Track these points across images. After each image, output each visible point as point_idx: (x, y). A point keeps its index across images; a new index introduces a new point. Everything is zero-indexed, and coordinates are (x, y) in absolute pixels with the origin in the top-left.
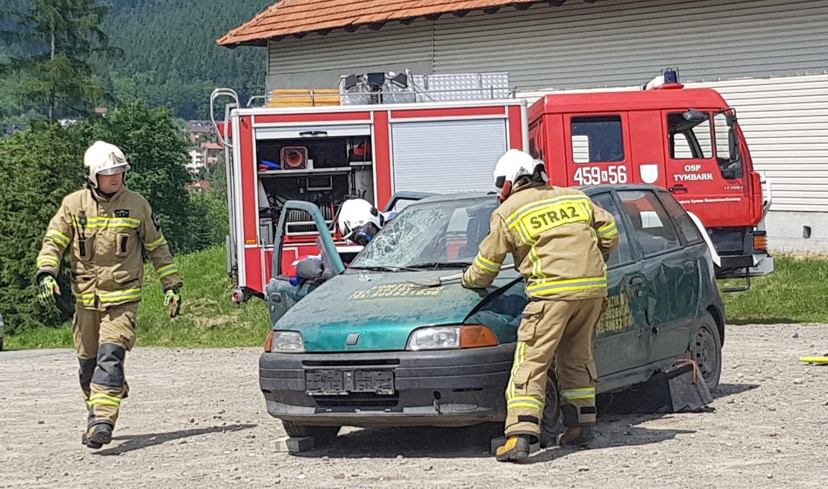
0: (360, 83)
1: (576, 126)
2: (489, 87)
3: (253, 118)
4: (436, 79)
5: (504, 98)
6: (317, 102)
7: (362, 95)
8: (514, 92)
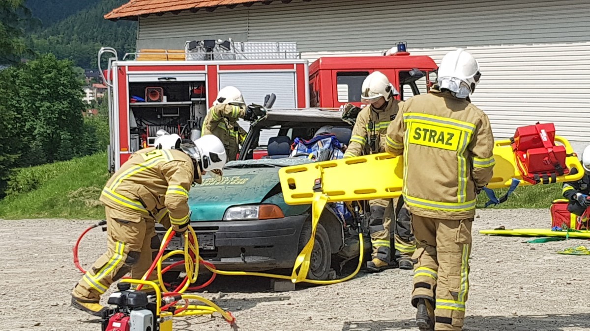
0: (199, 47)
1: (340, 78)
2: (284, 51)
3: (127, 68)
4: (249, 45)
5: (294, 59)
6: (170, 58)
7: (200, 54)
8: (300, 55)
